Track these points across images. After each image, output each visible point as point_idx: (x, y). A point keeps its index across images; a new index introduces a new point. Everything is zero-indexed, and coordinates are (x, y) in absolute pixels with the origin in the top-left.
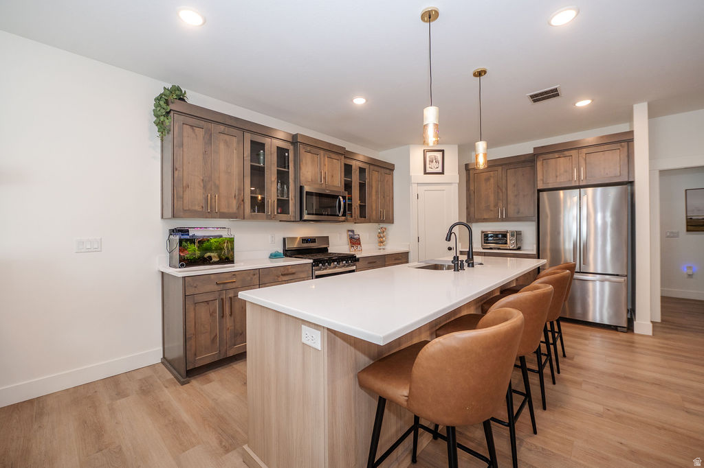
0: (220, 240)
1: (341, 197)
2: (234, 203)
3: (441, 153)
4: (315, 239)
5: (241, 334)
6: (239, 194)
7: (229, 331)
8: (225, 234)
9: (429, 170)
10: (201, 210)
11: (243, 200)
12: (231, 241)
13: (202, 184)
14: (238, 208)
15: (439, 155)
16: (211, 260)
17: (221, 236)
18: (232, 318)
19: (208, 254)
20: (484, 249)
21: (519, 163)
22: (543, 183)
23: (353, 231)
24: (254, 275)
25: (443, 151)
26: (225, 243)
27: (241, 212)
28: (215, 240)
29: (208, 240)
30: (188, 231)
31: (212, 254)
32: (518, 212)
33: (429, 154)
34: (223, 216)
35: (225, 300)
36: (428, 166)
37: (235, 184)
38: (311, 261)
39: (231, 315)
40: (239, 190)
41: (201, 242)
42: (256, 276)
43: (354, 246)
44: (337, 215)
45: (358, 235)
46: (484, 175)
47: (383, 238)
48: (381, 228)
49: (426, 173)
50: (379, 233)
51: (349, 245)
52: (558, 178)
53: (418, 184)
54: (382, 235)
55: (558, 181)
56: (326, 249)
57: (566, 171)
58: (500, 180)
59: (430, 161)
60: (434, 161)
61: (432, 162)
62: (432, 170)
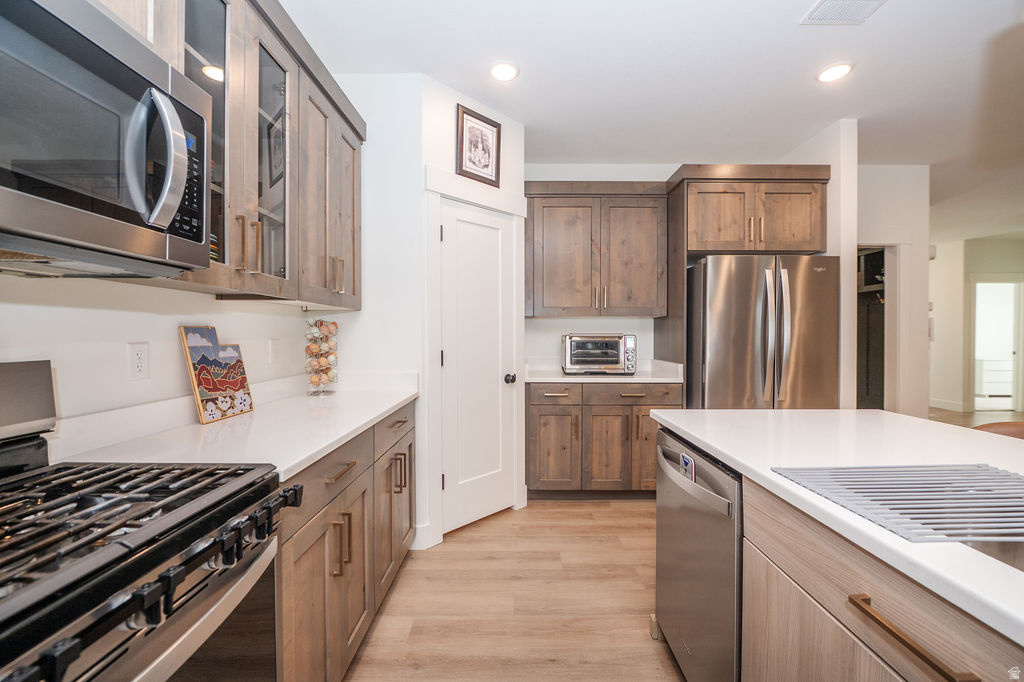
3: (497, 130)
20: (567, 374)
21: (631, 197)
23: (206, 332)
25: (498, 126)
32: (629, 298)
33: (469, 122)
36: (466, 154)
43: (214, 395)
44: (133, 218)
45: (236, 348)
46: (563, 214)
47: (326, 354)
48: (320, 324)
49: (461, 171)
50: (314, 340)
51: (191, 393)
52: (722, 233)
53: (443, 196)
54: (325, 347)
55: (722, 238)
56: (35, 440)
57: (735, 222)
58: (596, 227)
59: (471, 142)
60: (480, 146)
61: (476, 147)
62: (474, 167)
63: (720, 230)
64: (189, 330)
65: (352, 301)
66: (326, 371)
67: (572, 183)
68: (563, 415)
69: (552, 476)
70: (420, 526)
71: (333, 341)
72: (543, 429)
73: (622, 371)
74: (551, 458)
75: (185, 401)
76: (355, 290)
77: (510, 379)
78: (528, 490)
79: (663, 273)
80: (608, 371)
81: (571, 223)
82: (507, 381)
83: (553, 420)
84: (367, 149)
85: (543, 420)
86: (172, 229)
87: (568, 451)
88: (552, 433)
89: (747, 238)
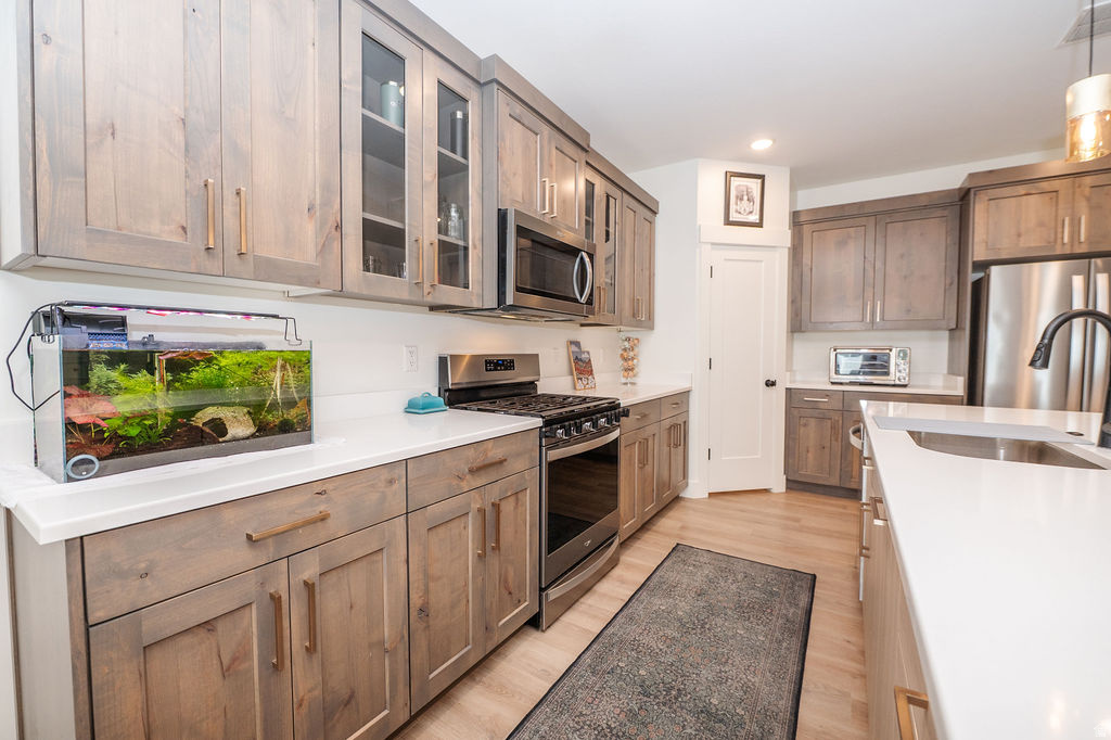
0: (256, 358)
1: (584, 254)
2: (308, 233)
3: (760, 181)
4: (512, 361)
5: (348, 702)
6: (326, 203)
7: (304, 710)
8: (274, 338)
9: (734, 217)
10: (177, 239)
11: (339, 227)
12: (300, 363)
13: (179, 137)
14: (323, 251)
15: (755, 185)
16: (224, 432)
17: (260, 347)
18: (317, 657)
19: (209, 413)
20: (833, 383)
21: (913, 209)
22: (987, 249)
23: (577, 344)
24: (391, 482)
25: (762, 177)
26: (274, 369)
27: (334, 265)
28: (239, 358)
29: (209, 360)
30: (123, 322)
31: (223, 413)
32: (909, 311)
33: (736, 182)
34: (269, 271)
35: (285, 597)
36: (733, 207)
37: (312, 165)
38: (538, 422)
39: (311, 650)
40: (326, 187)
41: (180, 366)
42: (396, 486)
43: (581, 376)
44: (576, 301)
45: (588, 353)
46: (833, 236)
47: (633, 359)
48: (628, 339)
49: (728, 222)
50: (625, 350)
51: (572, 374)
52: (1022, 239)
53: (713, 244)
54: (631, 354)
55: (1022, 245)
56: (532, 384)
57: (1041, 224)
58: (870, 244)
59: (737, 197)
60: (745, 198)
61: (742, 199)
62: (739, 216)
63: (1019, 235)
64: (572, 343)
65: (649, 324)
66: (632, 369)
67: (842, 206)
68: (822, 419)
69: (810, 470)
70: (691, 481)
71: (636, 350)
72: (802, 429)
73: (893, 383)
74: (810, 455)
75: (570, 378)
76: (650, 317)
77: (770, 384)
78: (787, 480)
79: (951, 284)
80: (875, 382)
81: (842, 244)
82: (767, 385)
83: (813, 422)
84: (659, 220)
85: (803, 421)
86: (586, 303)
87: (827, 450)
88: (810, 433)
89: (1059, 241)
